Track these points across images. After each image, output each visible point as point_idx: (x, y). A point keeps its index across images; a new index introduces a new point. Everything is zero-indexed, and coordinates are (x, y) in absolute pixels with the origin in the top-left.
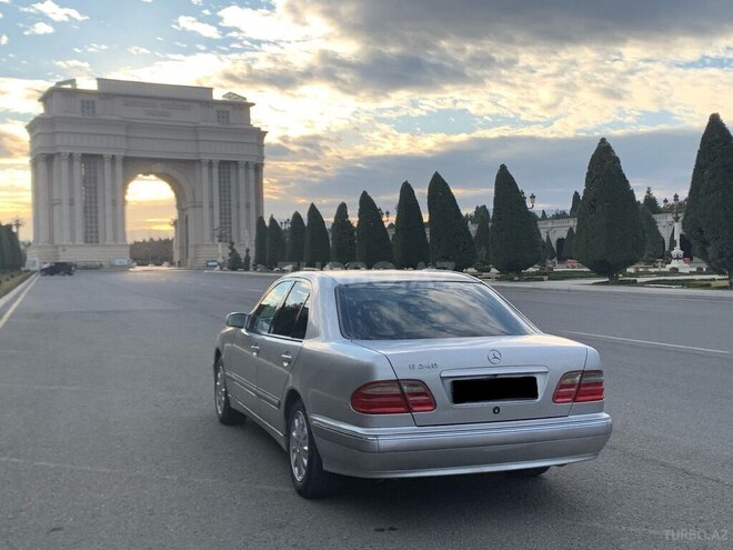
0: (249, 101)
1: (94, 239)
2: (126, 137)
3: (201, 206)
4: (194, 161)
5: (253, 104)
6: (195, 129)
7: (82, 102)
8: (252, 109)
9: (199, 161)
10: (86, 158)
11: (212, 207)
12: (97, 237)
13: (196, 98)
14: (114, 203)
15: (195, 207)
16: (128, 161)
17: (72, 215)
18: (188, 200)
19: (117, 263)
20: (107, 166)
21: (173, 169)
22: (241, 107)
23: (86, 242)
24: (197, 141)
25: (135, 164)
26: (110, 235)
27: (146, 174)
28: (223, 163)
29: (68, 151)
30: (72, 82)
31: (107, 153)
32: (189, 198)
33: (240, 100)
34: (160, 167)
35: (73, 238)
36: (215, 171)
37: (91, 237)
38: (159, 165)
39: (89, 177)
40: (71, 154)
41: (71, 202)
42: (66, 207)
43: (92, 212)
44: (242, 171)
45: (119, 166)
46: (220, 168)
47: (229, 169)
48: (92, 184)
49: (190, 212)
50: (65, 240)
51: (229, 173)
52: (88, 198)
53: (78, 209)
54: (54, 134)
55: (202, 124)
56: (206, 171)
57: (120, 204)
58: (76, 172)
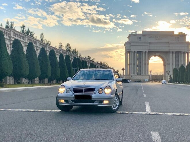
0: (185, 34)
1: (140, 74)
2: (149, 46)
3: (170, 65)
4: (168, 52)
5: (187, 35)
6: (169, 43)
7: (138, 37)
9: (170, 52)
10: (138, 52)
11: (173, 65)
12: (140, 73)
13: (170, 34)
14: (145, 64)
16: (149, 52)
17: (134, 67)
18: (166, 63)
19: (145, 80)
20: (144, 54)
21: (163, 54)
22: (183, 36)
23: (138, 74)
24: (169, 46)
25: (151, 53)
26: (144, 72)
27: (155, 56)
28: (176, 52)
30: (136, 32)
31: (144, 51)
32: (166, 62)
33: (183, 34)
34: (158, 54)
35: (134, 73)
36: (174, 55)
37: (139, 73)
39: (139, 57)
40: (134, 51)
41: (134, 64)
42: (132, 65)
43: (139, 66)
44: (182, 55)
45: (147, 54)
46: (176, 54)
47: (179, 54)
48: (140, 59)
49: (167, 66)
50: (132, 74)
51: (179, 55)
52: (139, 63)
53: (136, 66)
54: (130, 46)
55: (170, 41)
56: (171, 54)
57: (147, 64)
58: (136, 56)
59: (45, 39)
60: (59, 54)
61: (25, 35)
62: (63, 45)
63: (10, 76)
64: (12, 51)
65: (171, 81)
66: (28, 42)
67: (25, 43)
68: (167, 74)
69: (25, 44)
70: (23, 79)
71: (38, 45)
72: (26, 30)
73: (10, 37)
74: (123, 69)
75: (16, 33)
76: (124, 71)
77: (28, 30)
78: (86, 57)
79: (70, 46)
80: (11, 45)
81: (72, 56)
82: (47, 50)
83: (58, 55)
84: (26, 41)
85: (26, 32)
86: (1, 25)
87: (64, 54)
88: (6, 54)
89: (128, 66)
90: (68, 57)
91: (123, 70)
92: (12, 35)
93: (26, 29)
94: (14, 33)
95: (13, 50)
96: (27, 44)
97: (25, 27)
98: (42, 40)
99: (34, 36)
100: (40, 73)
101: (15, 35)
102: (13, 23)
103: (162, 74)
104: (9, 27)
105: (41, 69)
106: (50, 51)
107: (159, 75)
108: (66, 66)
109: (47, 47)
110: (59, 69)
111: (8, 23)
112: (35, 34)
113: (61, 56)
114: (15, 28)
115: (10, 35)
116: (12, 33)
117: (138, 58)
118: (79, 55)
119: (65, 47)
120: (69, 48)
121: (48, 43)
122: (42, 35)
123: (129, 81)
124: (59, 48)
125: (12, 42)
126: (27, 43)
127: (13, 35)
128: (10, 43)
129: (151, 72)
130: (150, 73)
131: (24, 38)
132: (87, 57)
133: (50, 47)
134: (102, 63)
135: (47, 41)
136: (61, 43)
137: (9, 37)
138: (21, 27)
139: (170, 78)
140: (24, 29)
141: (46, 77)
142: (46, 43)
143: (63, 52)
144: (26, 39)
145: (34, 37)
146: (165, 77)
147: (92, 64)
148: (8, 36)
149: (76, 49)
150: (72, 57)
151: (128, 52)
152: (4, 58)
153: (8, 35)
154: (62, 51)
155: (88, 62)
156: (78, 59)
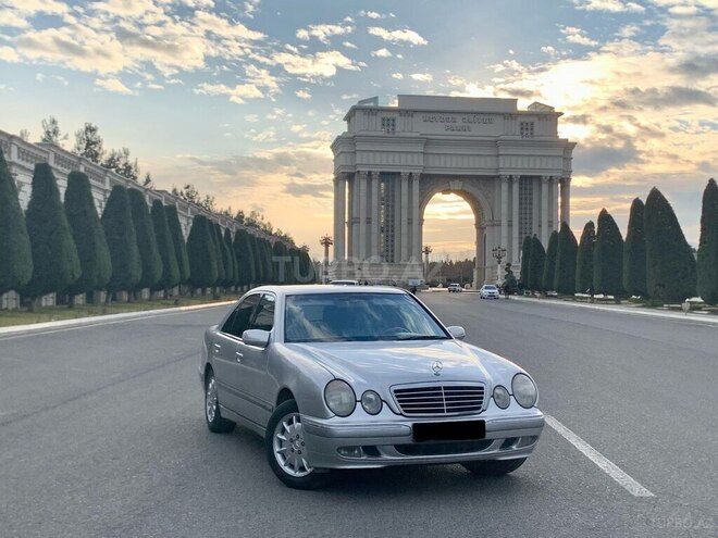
0: (556, 110)
1: (390, 258)
2: (424, 153)
3: (499, 225)
4: (493, 178)
5: (561, 114)
6: (496, 144)
7: (383, 120)
8: (559, 120)
9: (499, 176)
10: (384, 176)
11: (510, 225)
12: (392, 256)
13: (500, 111)
14: (410, 222)
15: (493, 225)
16: (424, 178)
17: (369, 233)
18: (486, 218)
20: (405, 185)
21: (474, 186)
22: (547, 117)
23: (382, 261)
24: (498, 156)
25: (432, 182)
26: (404, 253)
27: (447, 191)
28: (523, 178)
29: (367, 170)
30: (375, 99)
31: (404, 171)
32: (487, 216)
33: (547, 110)
34: (457, 185)
36: (516, 187)
38: (457, 181)
39: (387, 196)
40: (370, 172)
41: (369, 221)
42: (363, 226)
43: (389, 229)
44: (545, 187)
45: (416, 185)
46: (521, 184)
47: (531, 184)
48: (389, 201)
49: (487, 232)
50: (361, 258)
51: (531, 189)
52: (387, 216)
53: (375, 229)
54: (355, 153)
55: (502, 137)
56: (505, 187)
57: (415, 223)
58: (375, 190)
65: (509, 288)
74: (326, 242)
76: (331, 248)
78: (175, 191)
79: (98, 133)
81: (107, 180)
83: (28, 170)
87: (65, 171)
89: (346, 228)
91: (327, 246)
113: (43, 176)
117: (382, 199)
118: (141, 180)
120: (95, 143)
129: (427, 251)
130: (425, 255)
132: (180, 188)
134: (247, 215)
143: (57, 157)
146: (482, 270)
147: (203, 218)
149: (127, 153)
150: (107, 187)
151: (345, 176)
154: (52, 156)
155: (185, 209)
156: (136, 195)
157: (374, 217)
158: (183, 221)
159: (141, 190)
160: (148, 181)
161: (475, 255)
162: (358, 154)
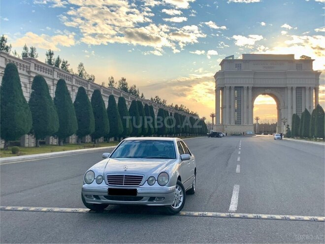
0: (312, 59)
2: (254, 78)
3: (287, 108)
4: (284, 88)
5: (314, 60)
6: (285, 73)
7: (236, 65)
8: (313, 62)
9: (287, 87)
10: (236, 88)
11: (292, 108)
12: (240, 122)
13: (289, 59)
14: (248, 107)
15: (285, 108)
16: (253, 88)
17: (230, 113)
18: (281, 106)
19: (248, 133)
20: (245, 92)
21: (276, 91)
22: (308, 61)
23: (236, 124)
24: (286, 78)
25: (257, 90)
26: (245, 120)
27: (264, 94)
28: (297, 88)
29: (229, 86)
30: (233, 56)
31: (245, 86)
32: (282, 104)
33: (308, 58)
35: (230, 122)
36: (294, 92)
37: (238, 122)
38: (268, 90)
39: (238, 96)
40: (230, 87)
41: (230, 107)
42: (227, 109)
43: (238, 111)
44: (307, 92)
45: (250, 91)
46: (296, 90)
47: (301, 90)
48: (239, 99)
49: (282, 111)
50: (227, 123)
51: (301, 92)
52: (238, 105)
53: (233, 110)
55: (289, 71)
56: (289, 92)
57: (250, 107)
58: (232, 94)
59: (86, 73)
60: (108, 96)
61: (54, 68)
62: (114, 80)
63: (29, 134)
64: (32, 95)
66: (58, 79)
67: (53, 80)
68: (283, 123)
69: (53, 82)
70: (51, 137)
71: (74, 83)
72: (55, 60)
73: (29, 72)
74: (213, 116)
75: (38, 65)
76: (215, 118)
77: (58, 58)
78: (152, 99)
79: (126, 81)
80: (31, 85)
81: (130, 97)
82: (88, 91)
84: (55, 77)
85: (55, 62)
86: (14, 52)
87: (117, 96)
88: (22, 99)
89: (221, 110)
90: (122, 100)
91: (213, 118)
92: (32, 69)
93: (55, 57)
94: (35, 65)
95: (33, 92)
96: (56, 82)
97: (53, 54)
98: (80, 74)
99: (69, 68)
100: (77, 129)
101: (37, 68)
102: (35, 49)
103: (275, 123)
104: (28, 55)
105: (79, 120)
106: (93, 91)
107: (270, 124)
108: (119, 115)
109: (89, 85)
110: (108, 120)
111: (26, 48)
112: (69, 65)
113: (111, 98)
114: (37, 56)
115: (29, 69)
116: (32, 65)
117: (236, 98)
118: (140, 95)
119: (118, 83)
120: (125, 84)
121: (90, 79)
122: (81, 65)
123: (222, 135)
124: (109, 85)
125: (32, 80)
126: (56, 80)
127: (34, 68)
128: (30, 82)
129: (257, 119)
130: (256, 121)
131: (52, 73)
132: (154, 98)
133: (94, 85)
134: (179, 106)
135: (88, 75)
136: (112, 78)
137: (27, 71)
138: (47, 55)
139: (287, 131)
140: (53, 58)
141: (87, 133)
142: (87, 78)
143: (114, 91)
144: (55, 73)
145: (68, 71)
146: (280, 128)
147: (163, 109)
148: (25, 71)
149: (135, 87)
150: (130, 100)
151: (220, 88)
152: (18, 106)
153: (25, 69)
154: (112, 91)
155: (156, 106)
156: (139, 103)
157: (232, 106)
158: (155, 110)
159: (140, 100)
160: (142, 96)
161: (277, 121)
162: (225, 79)
